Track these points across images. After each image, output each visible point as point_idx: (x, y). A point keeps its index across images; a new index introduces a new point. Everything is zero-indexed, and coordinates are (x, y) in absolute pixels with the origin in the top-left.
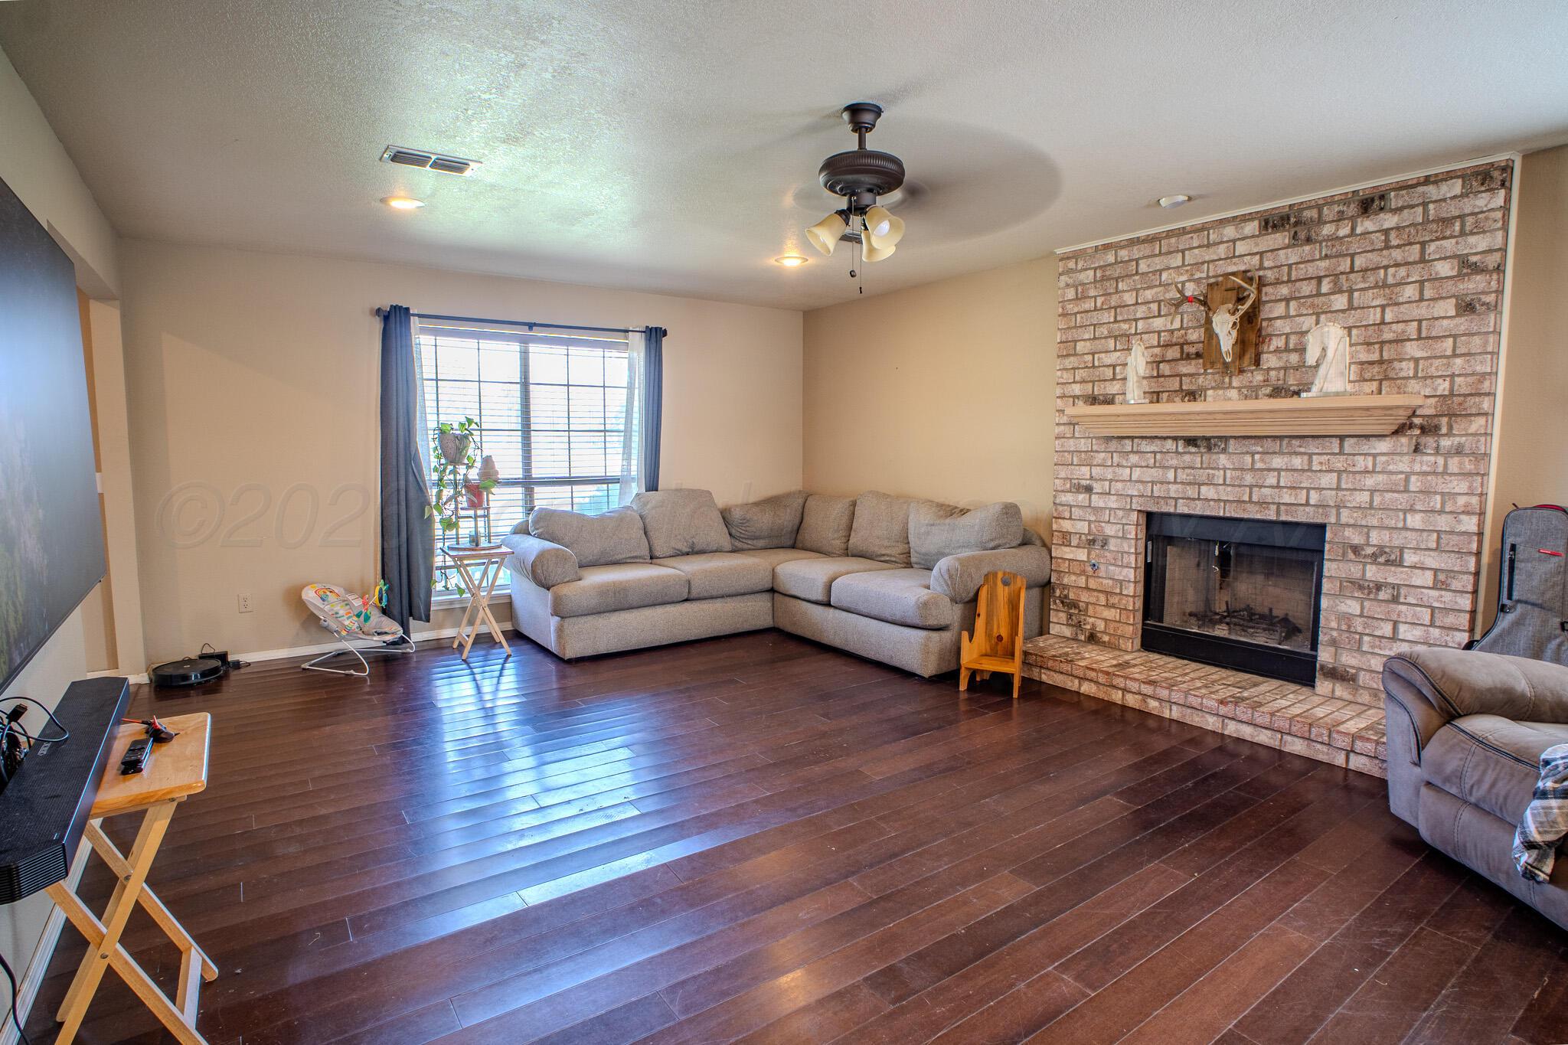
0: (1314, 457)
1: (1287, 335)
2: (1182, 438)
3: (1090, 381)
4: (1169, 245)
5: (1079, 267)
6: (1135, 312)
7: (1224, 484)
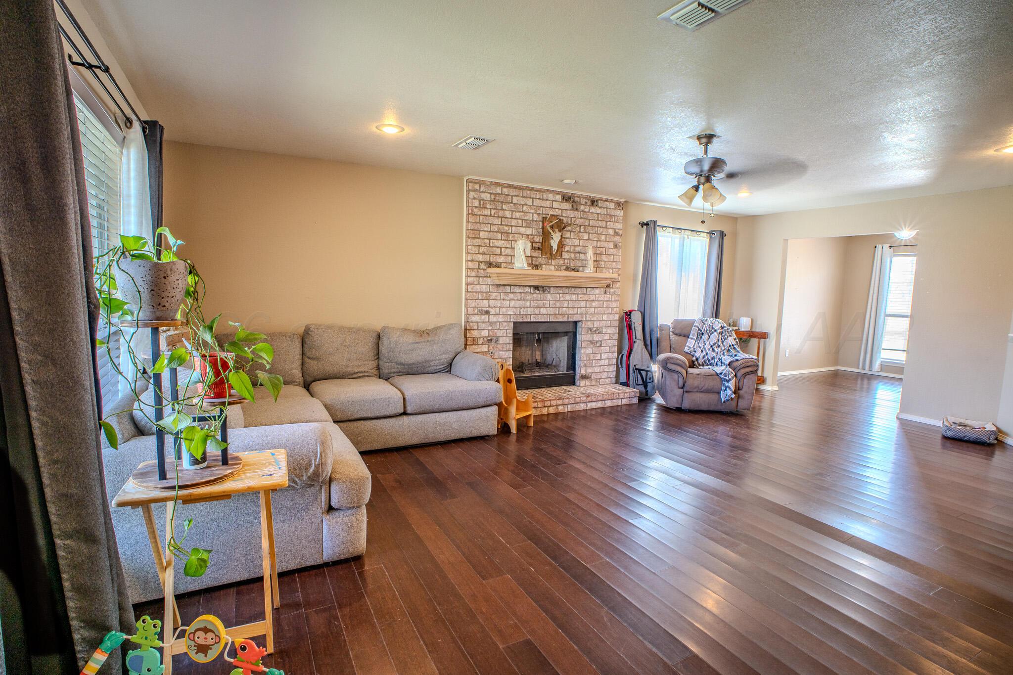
0: (579, 295)
1: (571, 246)
2: (532, 286)
3: (488, 254)
4: (527, 193)
5: (482, 190)
6: (511, 222)
7: (549, 307)
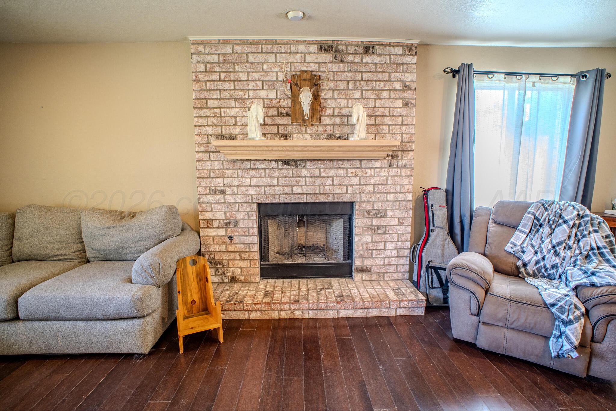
0: (349, 170)
1: (334, 108)
2: (280, 160)
3: (220, 125)
4: (267, 48)
5: (207, 51)
6: (248, 86)
7: (306, 185)
